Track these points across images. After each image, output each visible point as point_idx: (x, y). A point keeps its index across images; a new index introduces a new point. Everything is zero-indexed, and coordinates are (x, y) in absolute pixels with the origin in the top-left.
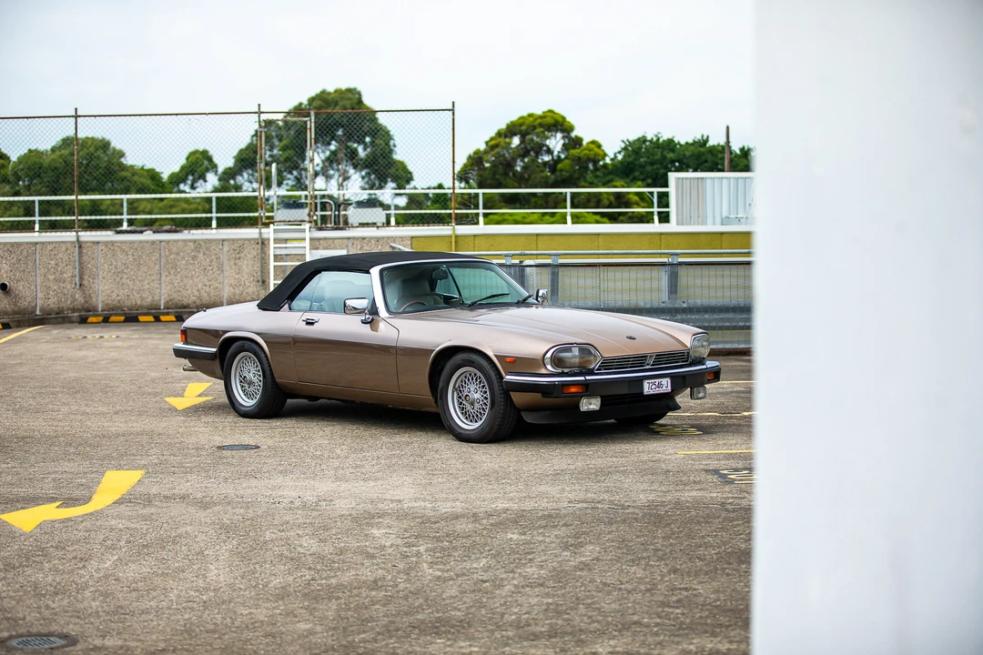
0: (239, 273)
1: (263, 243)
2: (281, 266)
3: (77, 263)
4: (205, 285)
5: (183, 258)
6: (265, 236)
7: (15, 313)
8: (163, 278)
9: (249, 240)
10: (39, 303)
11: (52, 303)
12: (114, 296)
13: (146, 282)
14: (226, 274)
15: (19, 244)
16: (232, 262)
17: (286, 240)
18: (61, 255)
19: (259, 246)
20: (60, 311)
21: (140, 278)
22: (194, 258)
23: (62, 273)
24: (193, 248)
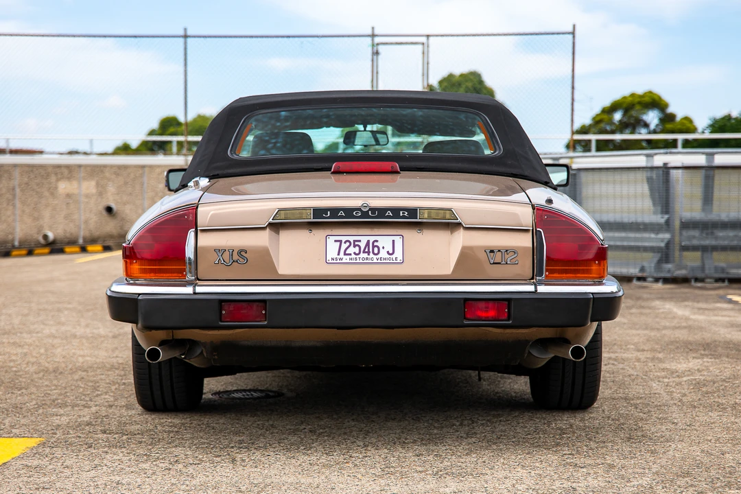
15: (126, 167)
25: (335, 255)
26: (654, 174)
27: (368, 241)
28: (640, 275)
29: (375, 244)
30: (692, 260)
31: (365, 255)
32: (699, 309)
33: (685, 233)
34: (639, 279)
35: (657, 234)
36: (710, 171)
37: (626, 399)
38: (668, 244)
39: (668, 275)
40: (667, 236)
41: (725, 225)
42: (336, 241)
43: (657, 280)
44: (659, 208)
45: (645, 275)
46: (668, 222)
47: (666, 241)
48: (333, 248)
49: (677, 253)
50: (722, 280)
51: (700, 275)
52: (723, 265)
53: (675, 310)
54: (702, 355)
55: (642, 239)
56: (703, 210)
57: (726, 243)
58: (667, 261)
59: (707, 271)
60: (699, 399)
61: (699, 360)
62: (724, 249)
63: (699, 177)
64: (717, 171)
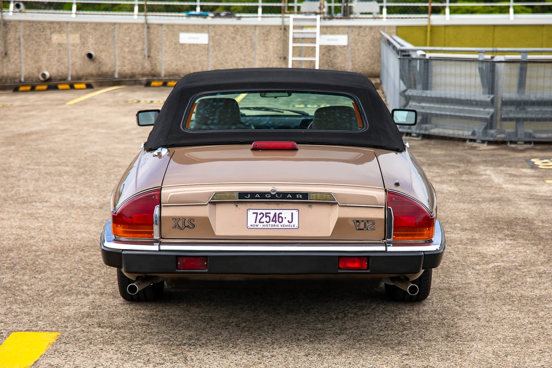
0: (266, 51)
1: (285, 29)
2: (298, 47)
3: (146, 41)
4: (242, 60)
5: (225, 38)
6: (286, 24)
7: (99, 75)
8: (210, 53)
9: (275, 26)
10: (118, 69)
11: (127, 69)
12: (173, 66)
13: (197, 56)
14: (257, 51)
15: (101, 24)
16: (262, 43)
17: (302, 27)
18: (133, 33)
19: (282, 31)
20: (133, 76)
21: (193, 53)
22: (233, 39)
23: (134, 47)
24: (232, 31)
25: (253, 223)
26: (484, 66)
27: (275, 213)
28: (472, 137)
29: (280, 215)
30: (509, 128)
31: (274, 223)
32: (511, 175)
33: (505, 109)
34: (471, 140)
35: (485, 108)
36: (523, 64)
37: (449, 290)
38: (492, 116)
39: (491, 139)
40: (492, 110)
41: (533, 103)
42: (254, 213)
43: (483, 142)
44: (487, 90)
45: (475, 138)
46: (492, 100)
47: (491, 114)
48: (251, 218)
49: (498, 124)
50: (530, 143)
51: (514, 139)
52: (530, 131)
53: (493, 177)
54: (506, 236)
55: (474, 112)
56: (518, 92)
57: (533, 116)
58: (491, 128)
59: (519, 136)
60: (498, 291)
61: (502, 243)
62: (532, 120)
63: (515, 69)
64: (529, 65)
